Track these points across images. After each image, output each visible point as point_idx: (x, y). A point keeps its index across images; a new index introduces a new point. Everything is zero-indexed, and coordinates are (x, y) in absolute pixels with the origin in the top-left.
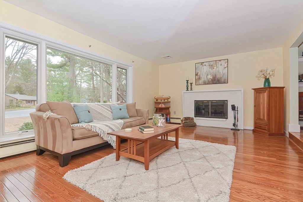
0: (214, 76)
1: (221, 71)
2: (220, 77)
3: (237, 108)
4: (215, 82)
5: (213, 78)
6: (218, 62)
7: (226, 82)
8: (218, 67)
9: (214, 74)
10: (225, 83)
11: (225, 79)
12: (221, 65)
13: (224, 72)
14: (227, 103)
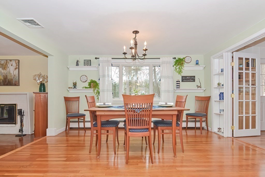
0: (5, 77)
1: (12, 72)
2: (10, 78)
3: (23, 113)
4: (6, 84)
5: (4, 78)
6: (9, 62)
7: (17, 84)
8: (9, 67)
9: (5, 74)
10: (15, 85)
11: (16, 81)
12: (12, 65)
13: (14, 74)
14: (16, 107)
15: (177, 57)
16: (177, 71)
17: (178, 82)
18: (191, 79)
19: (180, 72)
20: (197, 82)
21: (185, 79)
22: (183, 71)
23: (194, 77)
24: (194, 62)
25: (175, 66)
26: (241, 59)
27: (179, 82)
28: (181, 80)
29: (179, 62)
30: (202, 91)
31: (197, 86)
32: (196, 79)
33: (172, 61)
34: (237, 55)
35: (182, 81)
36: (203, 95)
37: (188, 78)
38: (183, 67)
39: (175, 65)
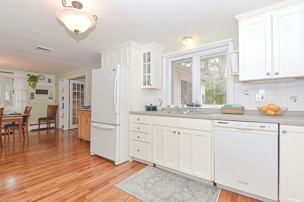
15: (32, 74)
16: (31, 86)
17: (32, 95)
18: (44, 92)
19: (34, 86)
20: (49, 95)
21: (39, 92)
22: (36, 86)
23: (47, 91)
24: (47, 80)
25: (29, 82)
26: (74, 84)
27: (34, 94)
28: (35, 92)
29: (33, 79)
30: (53, 101)
31: (49, 97)
32: (49, 92)
33: (26, 77)
34: (72, 82)
35: (37, 93)
36: (54, 104)
37: (41, 91)
38: (36, 83)
39: (29, 80)
